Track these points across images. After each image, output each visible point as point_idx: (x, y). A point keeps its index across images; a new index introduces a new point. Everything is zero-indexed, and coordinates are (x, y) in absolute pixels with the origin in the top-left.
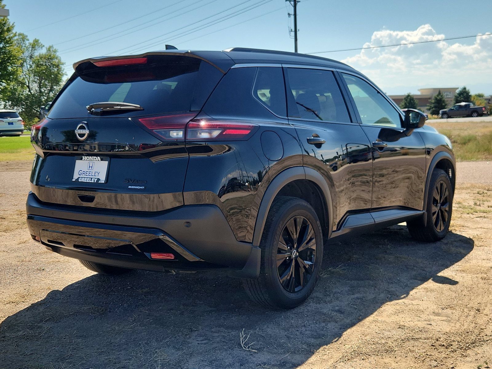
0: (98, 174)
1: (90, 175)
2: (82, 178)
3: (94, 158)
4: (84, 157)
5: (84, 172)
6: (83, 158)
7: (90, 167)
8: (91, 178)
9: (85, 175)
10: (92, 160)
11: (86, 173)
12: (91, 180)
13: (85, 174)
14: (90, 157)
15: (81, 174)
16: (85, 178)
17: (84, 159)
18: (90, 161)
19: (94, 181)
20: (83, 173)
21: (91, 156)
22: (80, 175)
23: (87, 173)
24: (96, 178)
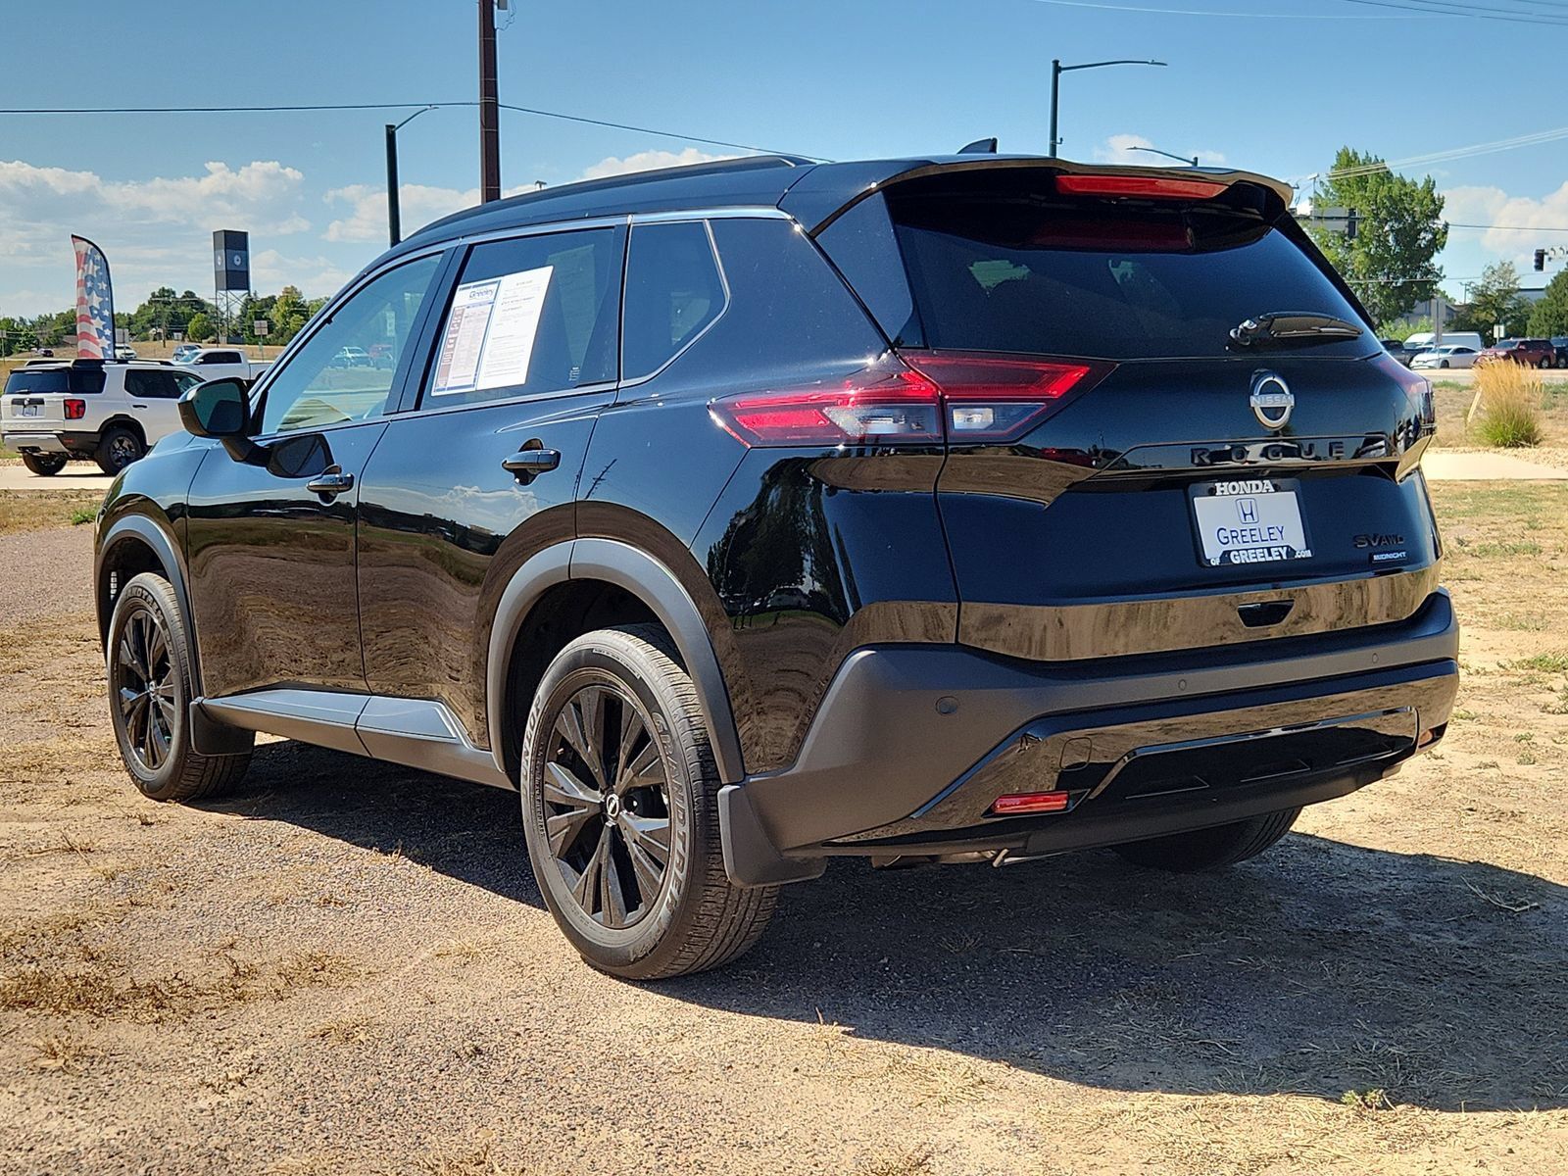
0: (1281, 532)
1: (1254, 538)
2: (1238, 551)
3: (1254, 487)
4: (1222, 486)
5: (1234, 534)
6: (1219, 489)
7: (1245, 515)
8: (1269, 549)
9: (1241, 541)
10: (1248, 491)
11: (1243, 536)
12: (1270, 555)
13: (1239, 538)
14: (1242, 483)
15: (1226, 540)
16: (1247, 550)
17: (1223, 492)
18: (1239, 497)
19: (1280, 555)
20: (1233, 537)
21: (1245, 480)
22: (1224, 544)
23: (1243, 533)
24: (1282, 547)
